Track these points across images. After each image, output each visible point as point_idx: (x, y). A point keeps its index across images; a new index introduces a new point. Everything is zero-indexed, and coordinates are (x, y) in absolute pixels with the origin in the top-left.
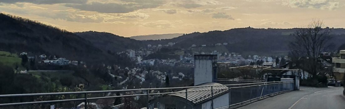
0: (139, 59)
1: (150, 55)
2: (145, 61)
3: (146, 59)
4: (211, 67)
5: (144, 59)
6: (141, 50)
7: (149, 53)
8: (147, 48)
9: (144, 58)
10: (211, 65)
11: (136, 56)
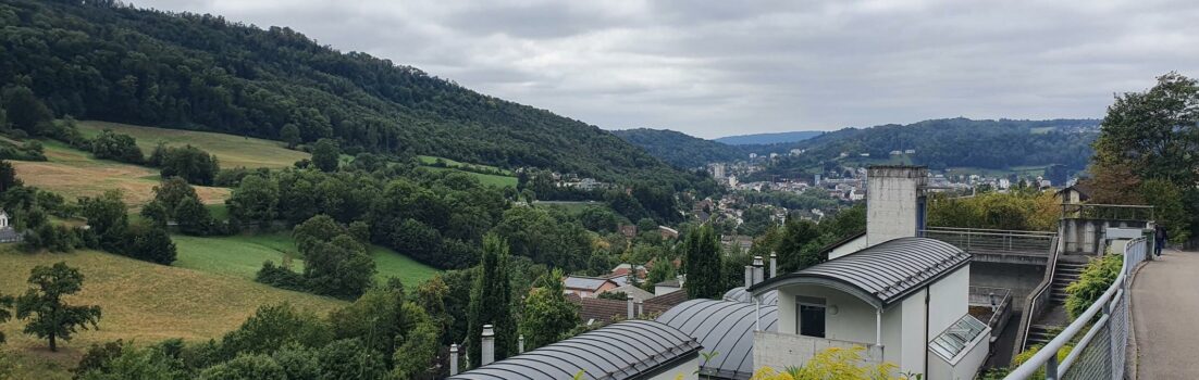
0: (732, 181)
1: (753, 174)
2: (744, 186)
3: (747, 181)
4: (914, 197)
5: (741, 182)
6: (736, 164)
7: (751, 169)
8: (749, 160)
9: (742, 180)
10: (914, 193)
11: (727, 175)
